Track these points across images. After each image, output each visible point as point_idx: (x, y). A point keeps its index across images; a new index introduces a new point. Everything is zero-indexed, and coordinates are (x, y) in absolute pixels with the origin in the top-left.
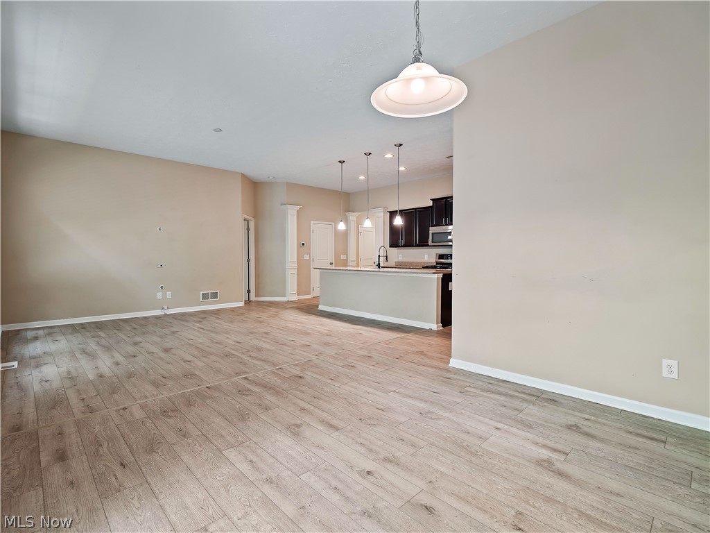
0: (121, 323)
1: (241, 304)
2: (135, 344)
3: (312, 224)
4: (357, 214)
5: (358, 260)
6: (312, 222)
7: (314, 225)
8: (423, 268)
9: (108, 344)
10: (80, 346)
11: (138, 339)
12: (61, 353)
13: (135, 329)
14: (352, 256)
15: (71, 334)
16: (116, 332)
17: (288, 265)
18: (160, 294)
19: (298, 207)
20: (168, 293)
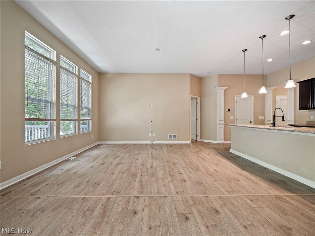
1: (189, 142)
3: (236, 97)
17: (218, 122)
18: (150, 134)
19: (225, 88)
20: (154, 134)
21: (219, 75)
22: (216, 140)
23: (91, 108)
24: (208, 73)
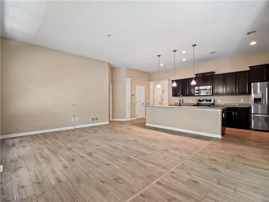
0: (56, 134)
1: (108, 123)
2: (70, 149)
3: (136, 86)
4: (154, 82)
5: (154, 102)
6: (136, 85)
7: (137, 87)
8: (193, 106)
9: (54, 150)
10: (39, 151)
11: (69, 145)
12: (29, 157)
13: (64, 138)
14: (151, 101)
15: (32, 141)
16: (56, 140)
17: (127, 105)
18: (73, 119)
19: (131, 79)
20: (76, 118)
21: (127, 68)
22: (125, 118)
24: (122, 65)
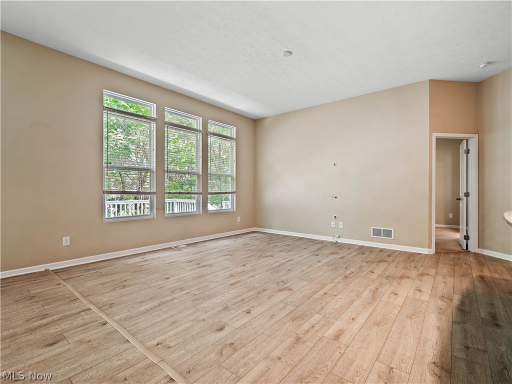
18: (333, 223)
20: (340, 223)
23: (235, 176)
